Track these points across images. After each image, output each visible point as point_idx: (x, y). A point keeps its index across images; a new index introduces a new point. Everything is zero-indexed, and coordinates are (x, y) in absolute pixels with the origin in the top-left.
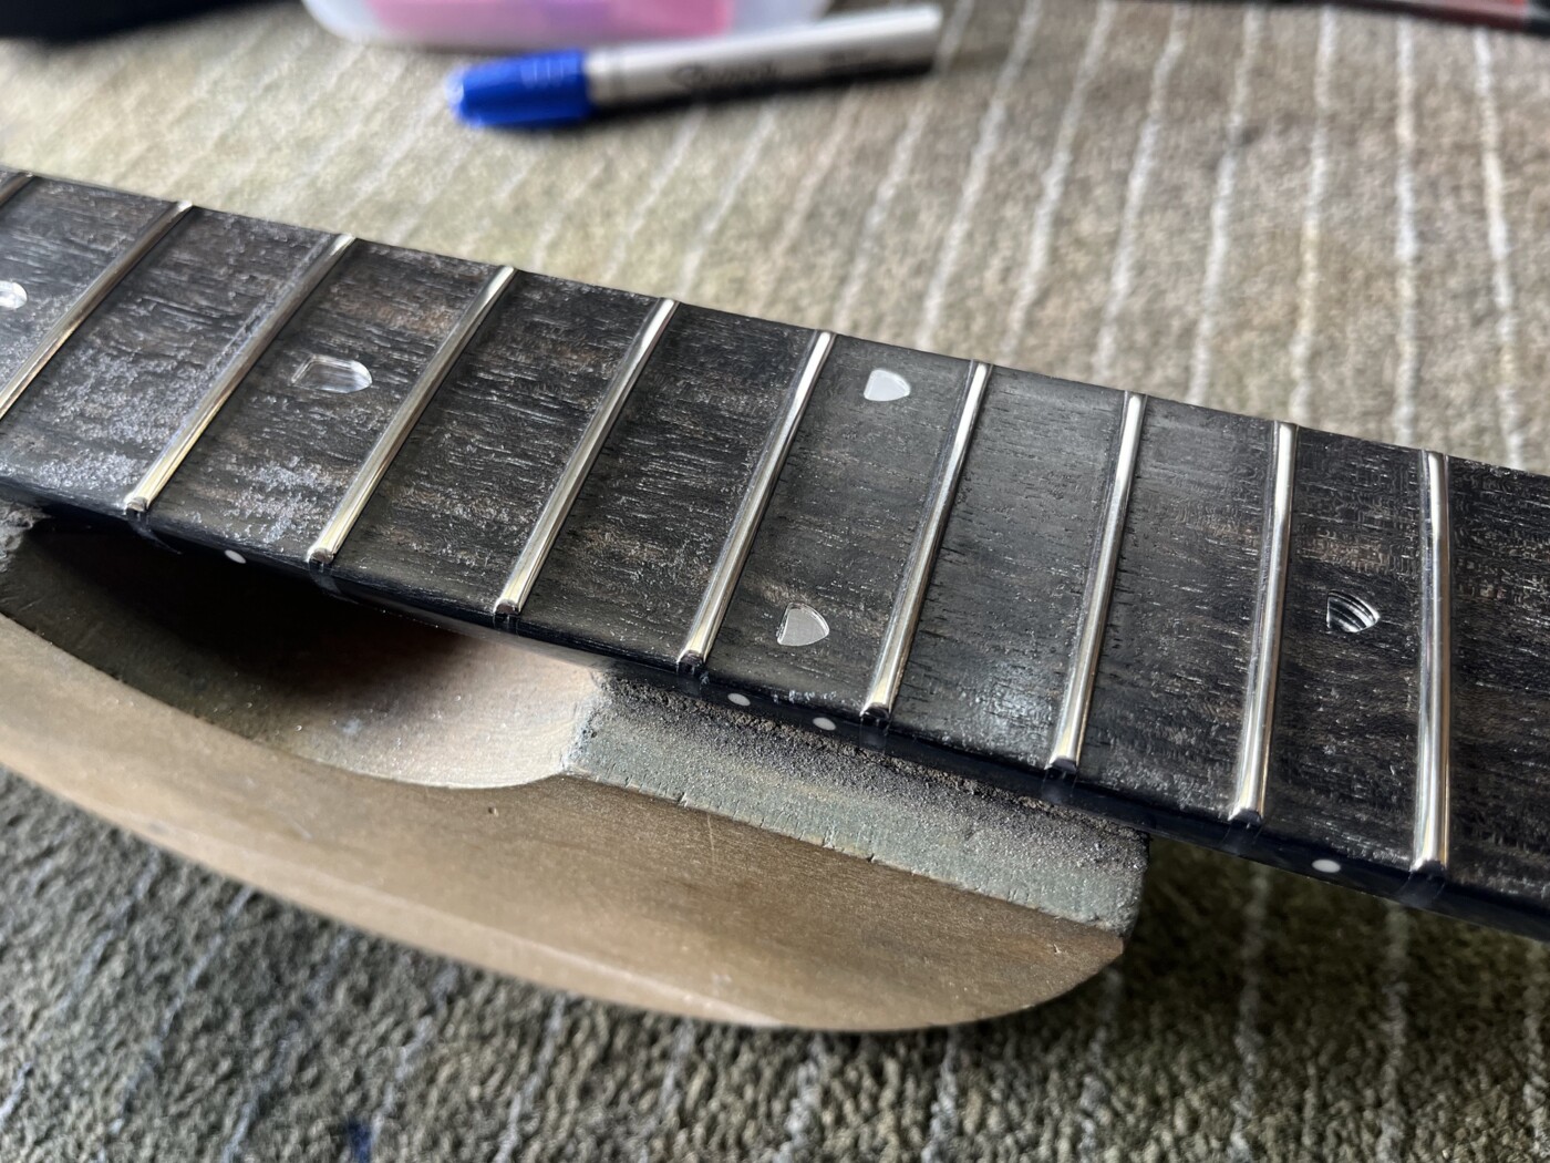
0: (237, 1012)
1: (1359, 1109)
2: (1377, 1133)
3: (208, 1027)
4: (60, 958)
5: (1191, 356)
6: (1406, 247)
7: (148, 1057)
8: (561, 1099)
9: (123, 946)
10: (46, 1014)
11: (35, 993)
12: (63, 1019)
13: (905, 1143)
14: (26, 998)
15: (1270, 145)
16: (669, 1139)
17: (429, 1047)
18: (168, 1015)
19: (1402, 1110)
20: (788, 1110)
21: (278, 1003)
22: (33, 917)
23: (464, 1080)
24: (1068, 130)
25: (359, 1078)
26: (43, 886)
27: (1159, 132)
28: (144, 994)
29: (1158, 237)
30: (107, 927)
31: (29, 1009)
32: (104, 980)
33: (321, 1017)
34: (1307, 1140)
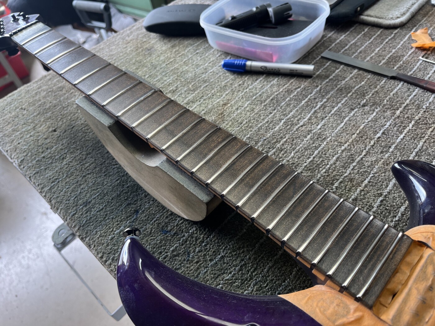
0: (130, 192)
1: (268, 260)
3: (126, 193)
4: (112, 178)
5: (323, 143)
6: (378, 135)
7: (117, 194)
8: (163, 217)
9: (120, 179)
11: (107, 181)
12: (109, 186)
13: (203, 239)
15: (367, 108)
16: (174, 227)
17: (151, 205)
18: (122, 190)
20: (191, 229)
21: (135, 193)
22: (111, 172)
23: (153, 211)
25: (141, 205)
26: (114, 168)
27: (347, 99)
28: (120, 186)
30: (119, 176)
31: (106, 183)
32: (116, 183)
33: (140, 197)
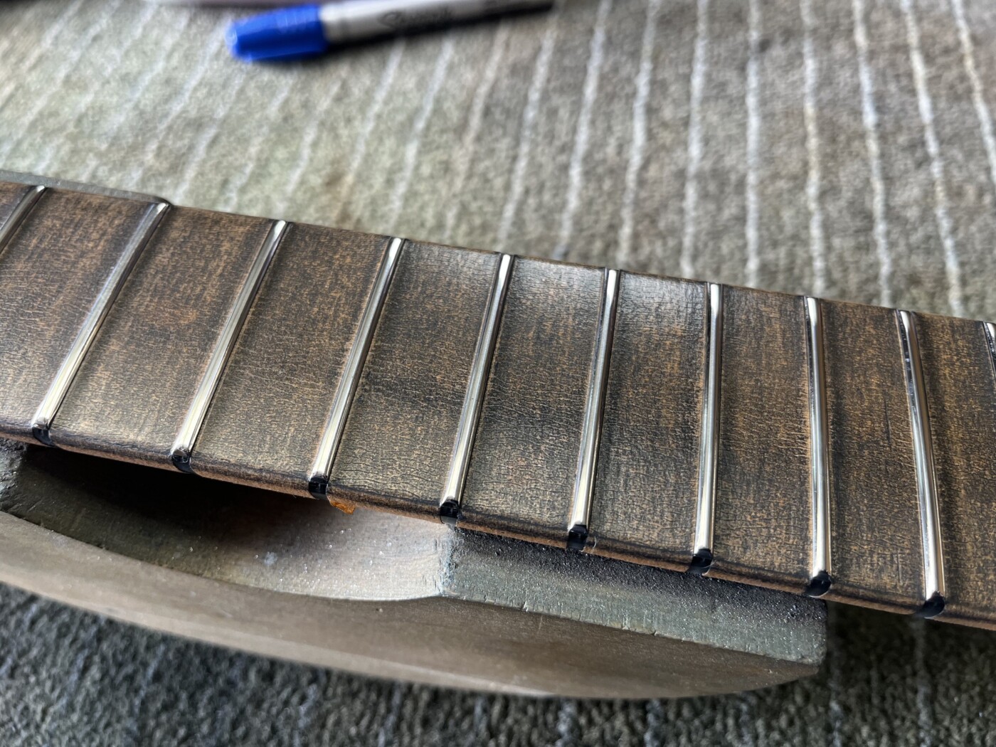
0: (184, 696)
1: (903, 678)
2: (915, 692)
3: (167, 707)
4: (54, 671)
5: (745, 199)
6: (870, 118)
7: (128, 732)
8: (411, 728)
9: (97, 659)
10: (51, 710)
12: (64, 712)
13: (633, 731)
14: (35, 701)
15: (777, 52)
17: (318, 704)
18: (137, 702)
19: (928, 676)
20: (557, 719)
21: (211, 686)
22: (30, 646)
23: (345, 724)
24: (648, 47)
25: (274, 730)
26: (33, 622)
27: (706, 45)
28: (118, 690)
29: (714, 118)
30: (83, 647)
31: (39, 708)
32: (88, 683)
33: (242, 692)
34: (876, 701)
